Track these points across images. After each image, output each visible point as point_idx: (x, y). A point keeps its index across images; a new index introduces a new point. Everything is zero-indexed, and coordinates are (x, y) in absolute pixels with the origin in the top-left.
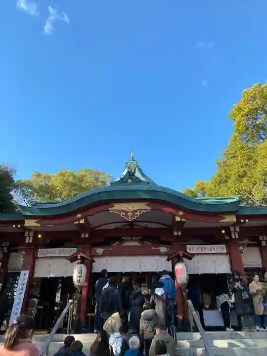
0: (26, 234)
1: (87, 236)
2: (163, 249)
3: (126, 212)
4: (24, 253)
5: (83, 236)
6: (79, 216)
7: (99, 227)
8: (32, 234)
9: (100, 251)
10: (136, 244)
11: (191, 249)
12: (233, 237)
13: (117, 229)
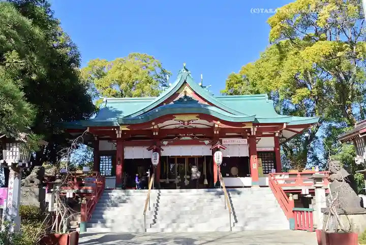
0: (117, 132)
1: (157, 134)
2: (207, 142)
3: (184, 122)
4: (116, 143)
5: (154, 134)
6: (153, 123)
7: (164, 127)
8: (121, 132)
9: (165, 143)
10: (189, 138)
11: (225, 141)
12: (252, 134)
13: (176, 129)
